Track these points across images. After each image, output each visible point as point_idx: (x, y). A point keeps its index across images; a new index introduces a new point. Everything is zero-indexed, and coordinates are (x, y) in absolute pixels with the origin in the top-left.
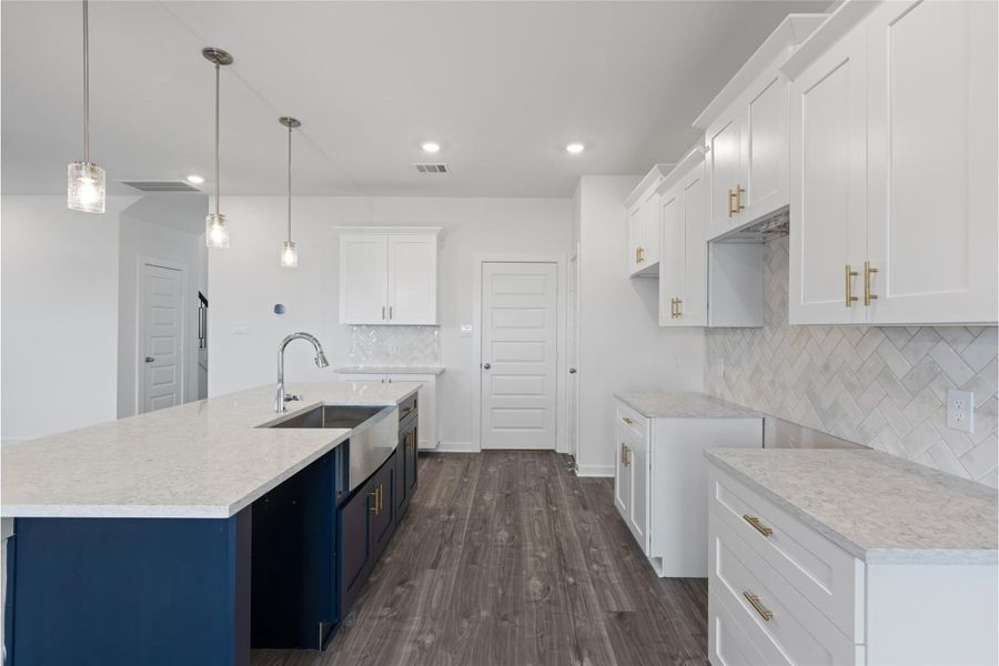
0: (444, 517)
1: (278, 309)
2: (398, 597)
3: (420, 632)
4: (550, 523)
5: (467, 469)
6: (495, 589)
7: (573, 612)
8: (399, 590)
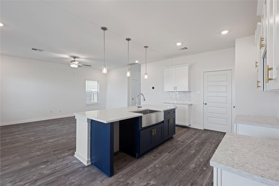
0: (180, 143)
1: (153, 88)
2: (157, 156)
3: (157, 164)
4: (211, 153)
5: (195, 133)
6: (181, 162)
7: (199, 176)
8: (158, 154)
